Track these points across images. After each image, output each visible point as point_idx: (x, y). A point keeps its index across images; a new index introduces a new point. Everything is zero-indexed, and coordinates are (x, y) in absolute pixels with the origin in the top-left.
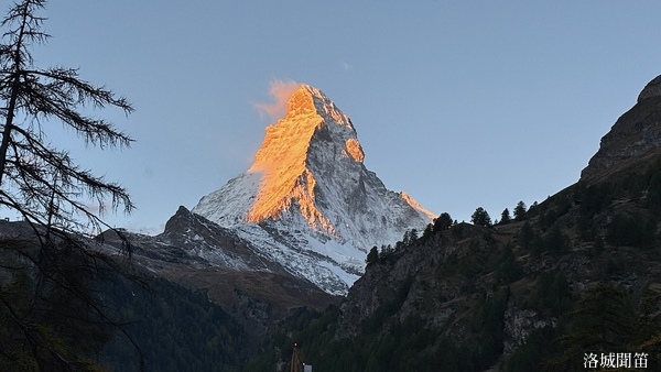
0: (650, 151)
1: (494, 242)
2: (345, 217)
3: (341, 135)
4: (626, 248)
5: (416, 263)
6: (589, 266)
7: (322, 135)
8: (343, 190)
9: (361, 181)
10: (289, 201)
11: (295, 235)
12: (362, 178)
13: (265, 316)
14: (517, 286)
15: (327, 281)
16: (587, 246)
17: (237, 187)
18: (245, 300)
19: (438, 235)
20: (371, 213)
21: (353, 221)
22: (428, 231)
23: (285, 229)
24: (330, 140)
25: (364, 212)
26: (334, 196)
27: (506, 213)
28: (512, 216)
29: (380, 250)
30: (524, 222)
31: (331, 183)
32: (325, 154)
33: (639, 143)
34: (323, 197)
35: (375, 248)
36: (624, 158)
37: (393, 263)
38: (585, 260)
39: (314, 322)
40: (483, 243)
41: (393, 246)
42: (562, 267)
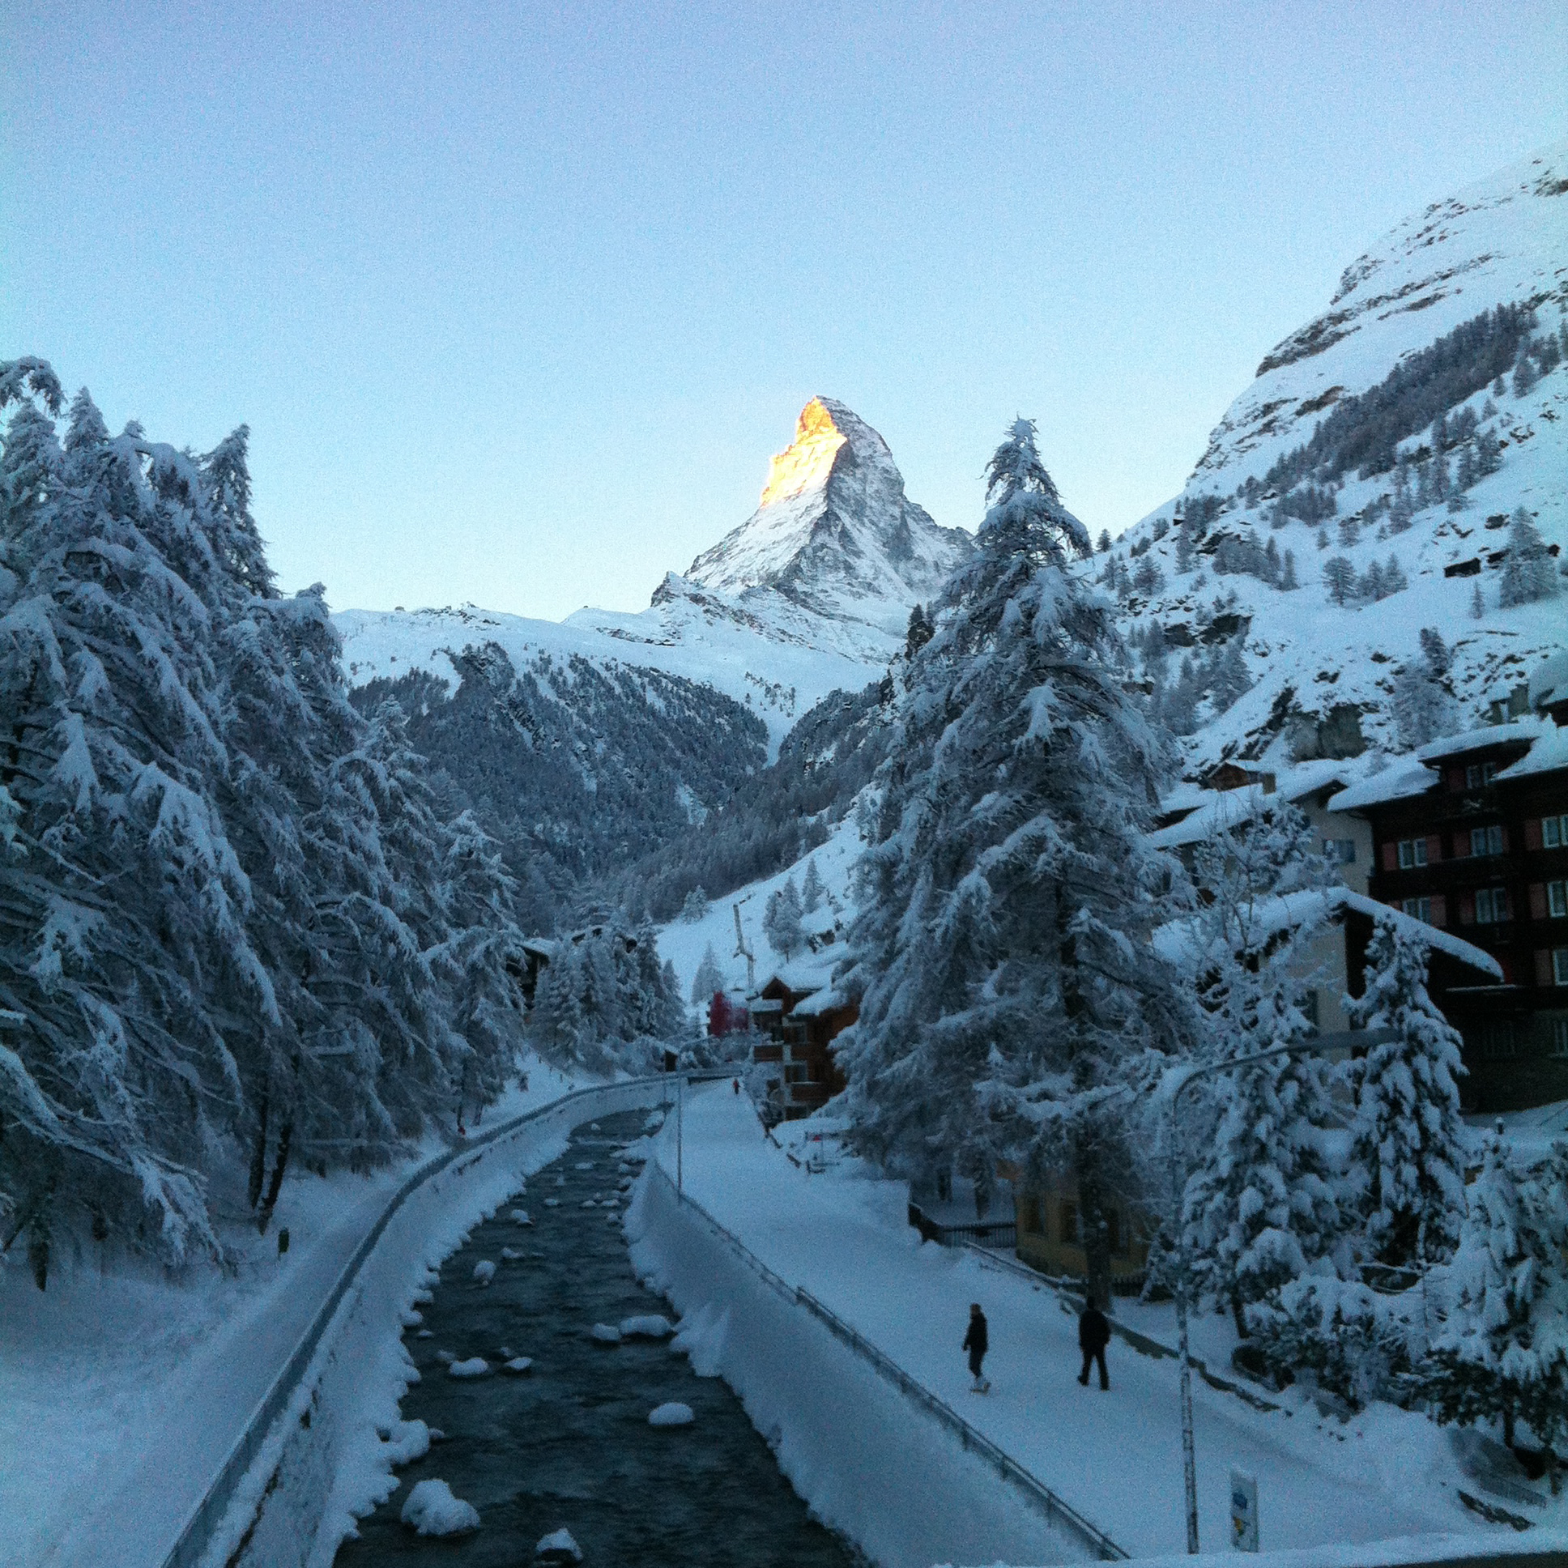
2: (886, 567)
3: (871, 457)
7: (846, 460)
8: (882, 531)
9: (903, 517)
10: (809, 551)
11: (821, 596)
12: (903, 513)
15: (868, 652)
17: (741, 539)
20: (920, 559)
21: (897, 571)
23: (806, 588)
24: (857, 466)
25: (909, 558)
26: (866, 539)
31: (863, 524)
32: (851, 484)
34: (851, 541)
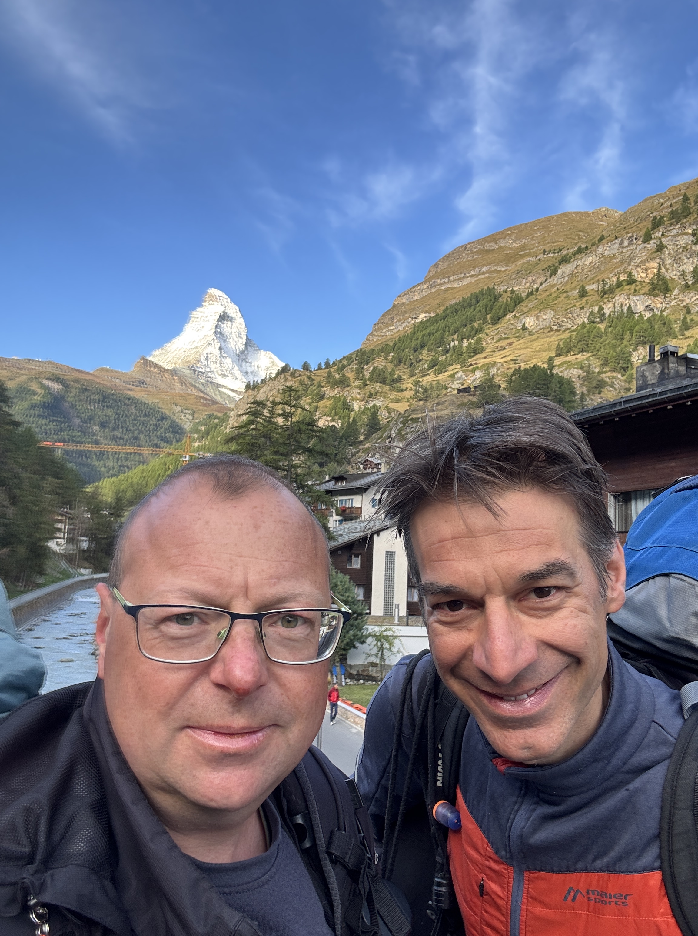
0: (397, 332)
1: (313, 380)
3: (234, 318)
4: (379, 384)
5: (270, 390)
6: (359, 393)
7: (224, 318)
13: (191, 417)
14: (321, 404)
16: (359, 383)
18: (179, 408)
19: (282, 376)
22: (278, 374)
24: (228, 321)
27: (320, 364)
28: (323, 366)
29: (252, 384)
30: (328, 370)
32: (225, 329)
33: (392, 328)
35: (249, 382)
36: (383, 336)
37: (259, 391)
38: (358, 391)
39: (216, 421)
40: (306, 380)
41: (259, 381)
42: (345, 395)
